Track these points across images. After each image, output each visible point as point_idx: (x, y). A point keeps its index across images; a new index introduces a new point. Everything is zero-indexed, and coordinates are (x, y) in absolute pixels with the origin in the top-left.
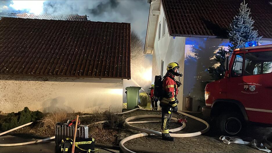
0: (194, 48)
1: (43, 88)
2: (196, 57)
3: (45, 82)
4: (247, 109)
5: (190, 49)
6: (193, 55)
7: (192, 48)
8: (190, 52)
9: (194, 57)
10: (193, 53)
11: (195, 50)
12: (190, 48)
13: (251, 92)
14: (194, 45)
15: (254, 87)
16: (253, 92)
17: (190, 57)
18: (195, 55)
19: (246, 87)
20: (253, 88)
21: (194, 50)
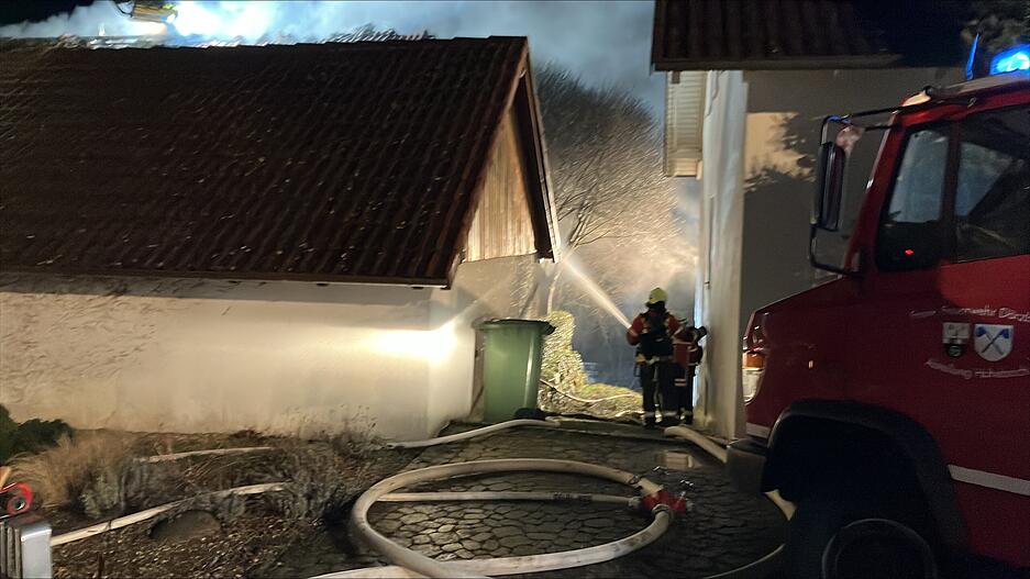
0: (790, 127)
1: (110, 324)
2: (806, 171)
3: (120, 298)
4: (960, 473)
5: (772, 134)
6: (787, 161)
7: (783, 131)
8: (771, 148)
9: (794, 174)
10: (790, 151)
11: (800, 138)
12: (772, 127)
13: (987, 365)
14: (791, 115)
15: (1004, 333)
16: (996, 365)
17: (772, 172)
18: (800, 163)
19: (954, 332)
20: (996, 342)
21: (794, 135)
